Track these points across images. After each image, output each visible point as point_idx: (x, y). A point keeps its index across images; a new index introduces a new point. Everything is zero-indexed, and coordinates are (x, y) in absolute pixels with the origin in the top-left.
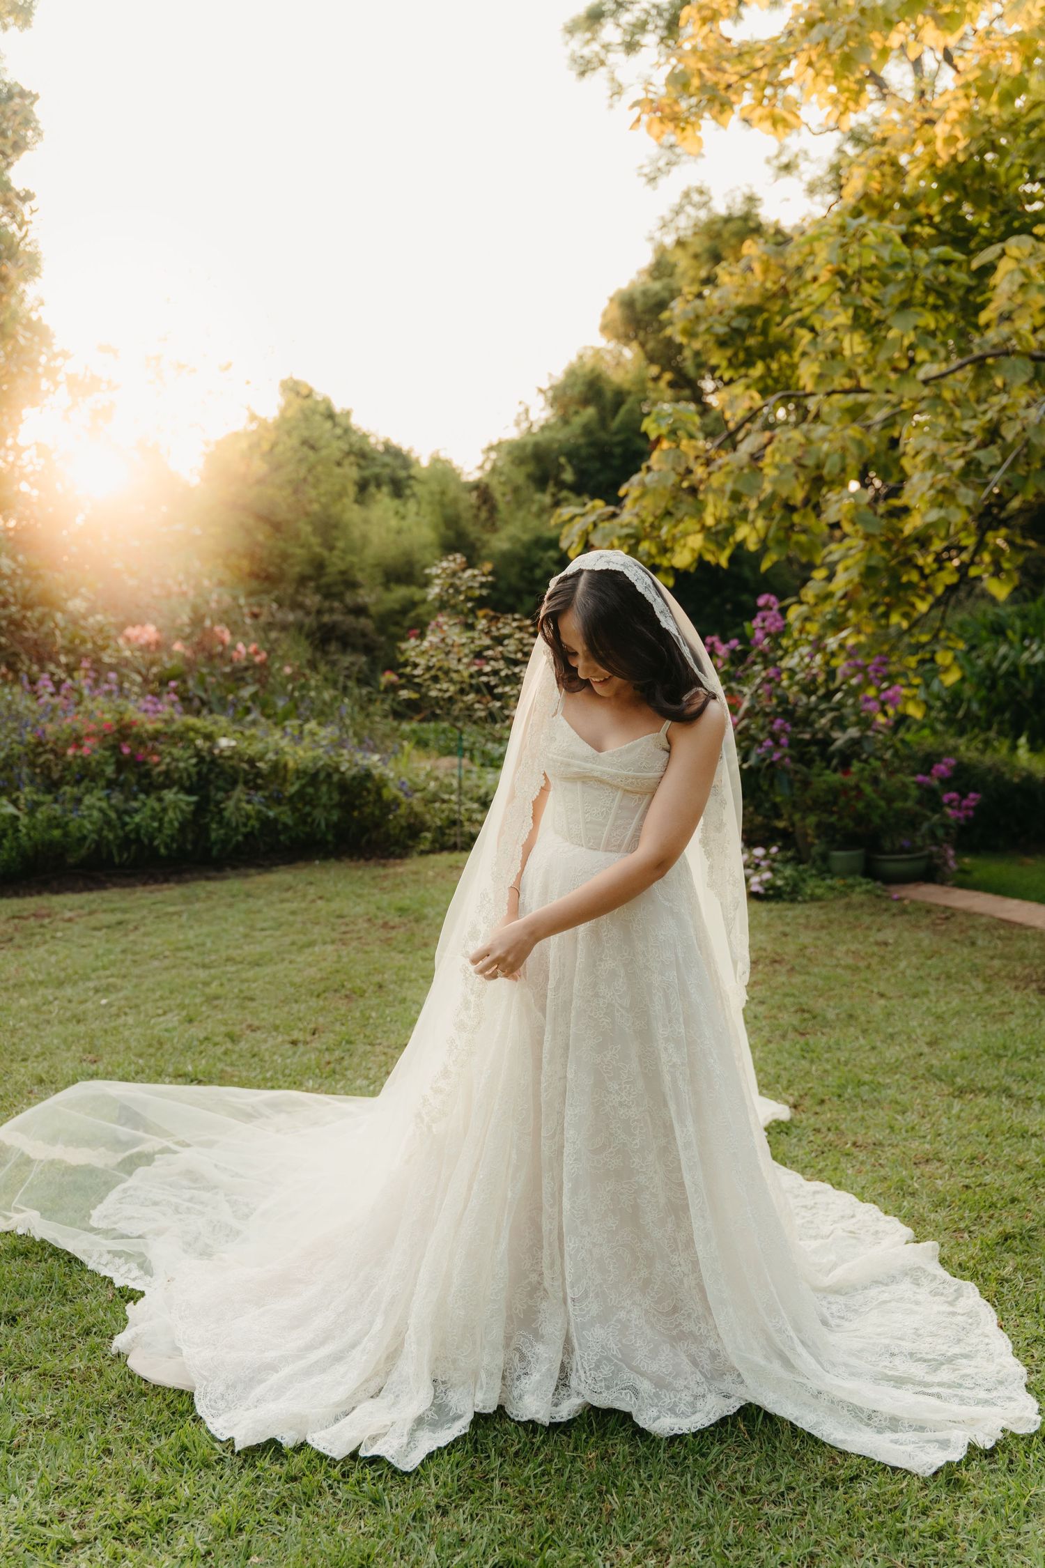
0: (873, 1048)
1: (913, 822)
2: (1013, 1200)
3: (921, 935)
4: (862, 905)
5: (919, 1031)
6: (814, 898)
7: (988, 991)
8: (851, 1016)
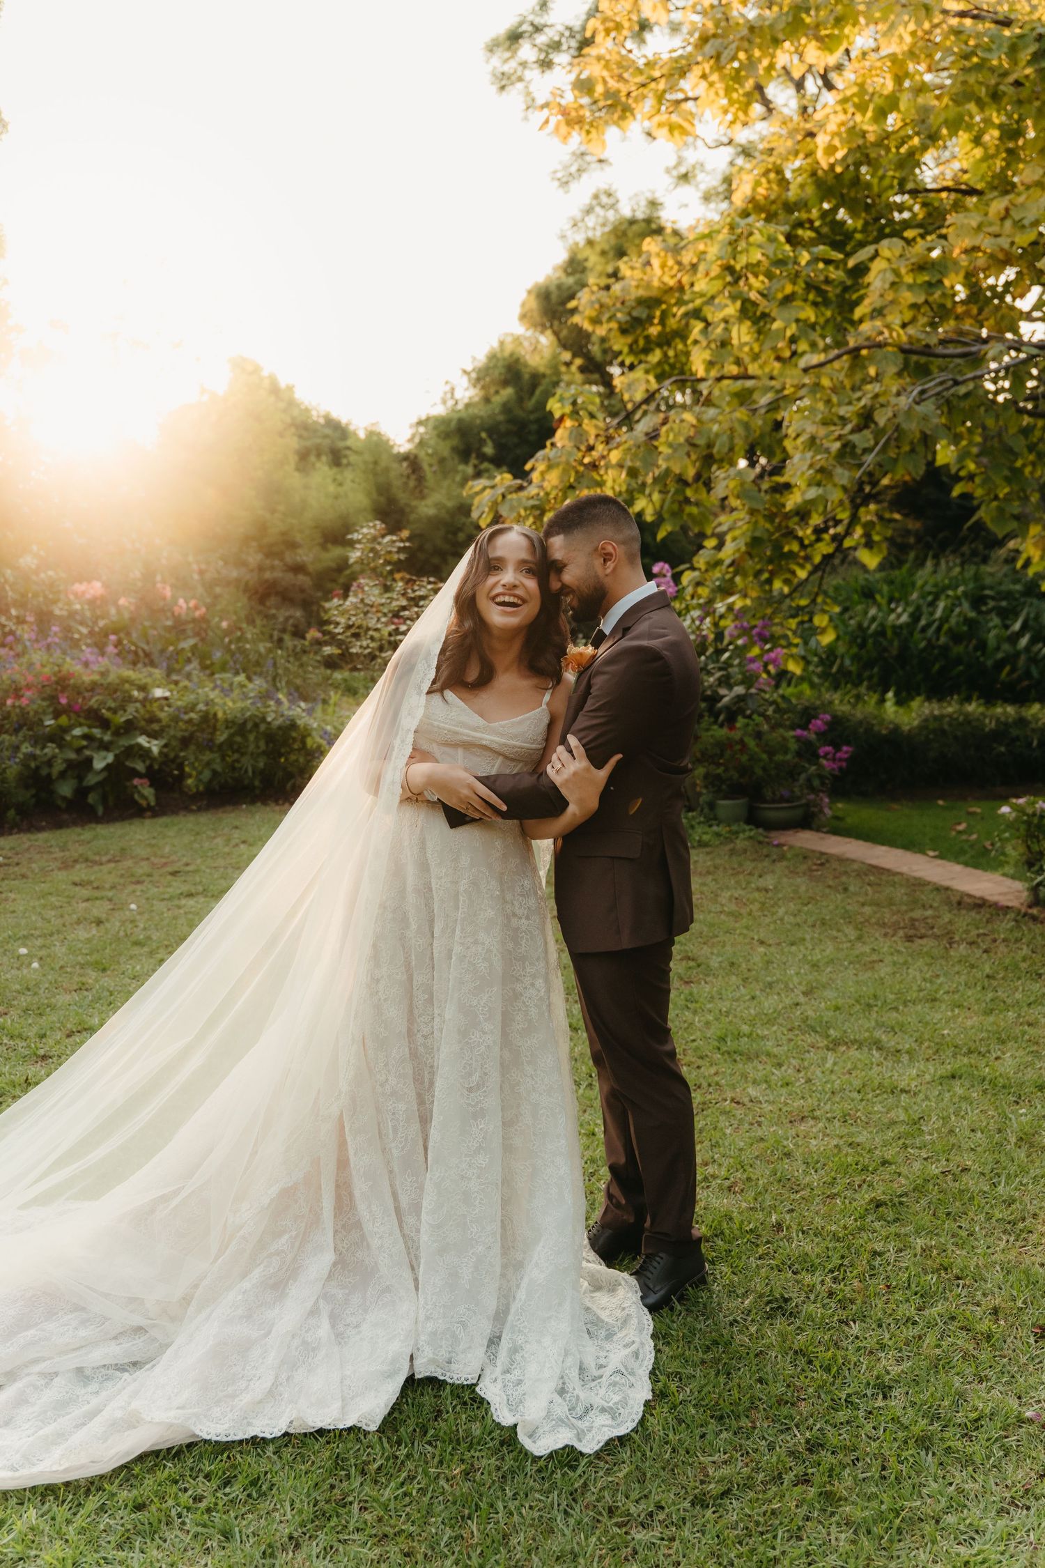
0: (753, 998)
1: (792, 773)
2: (885, 1163)
3: (799, 880)
4: (745, 851)
5: (796, 980)
6: (701, 844)
7: (859, 938)
8: (732, 964)
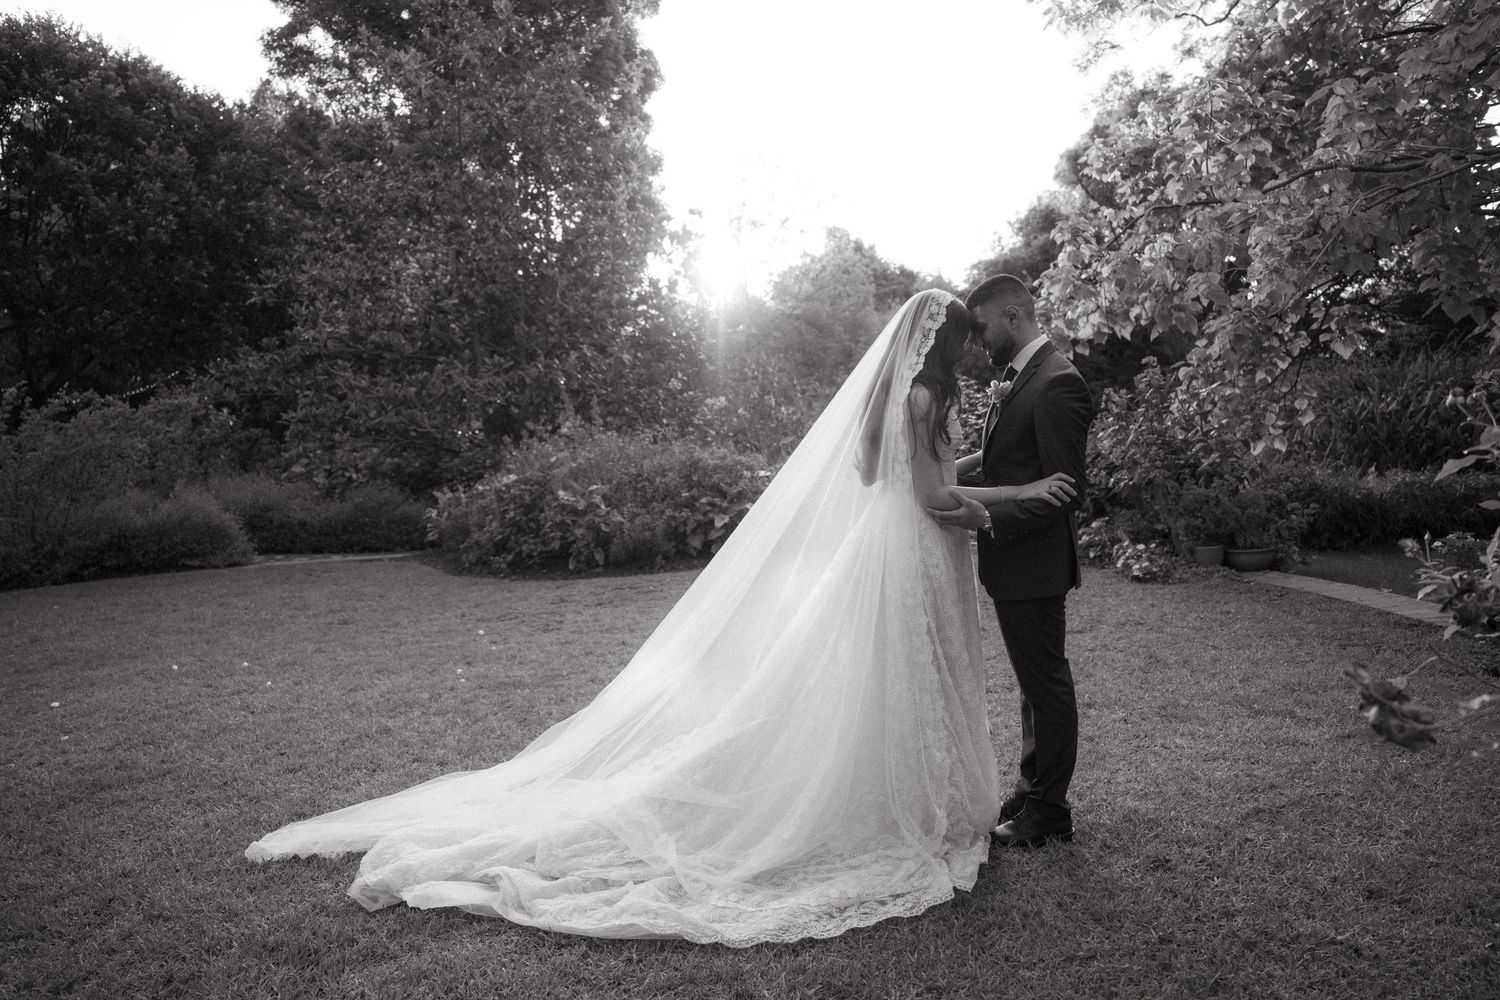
0: (1196, 683)
1: (1265, 524)
2: (1271, 787)
3: (1258, 607)
4: (1217, 586)
5: (1236, 672)
6: (1181, 581)
8: (1186, 662)
